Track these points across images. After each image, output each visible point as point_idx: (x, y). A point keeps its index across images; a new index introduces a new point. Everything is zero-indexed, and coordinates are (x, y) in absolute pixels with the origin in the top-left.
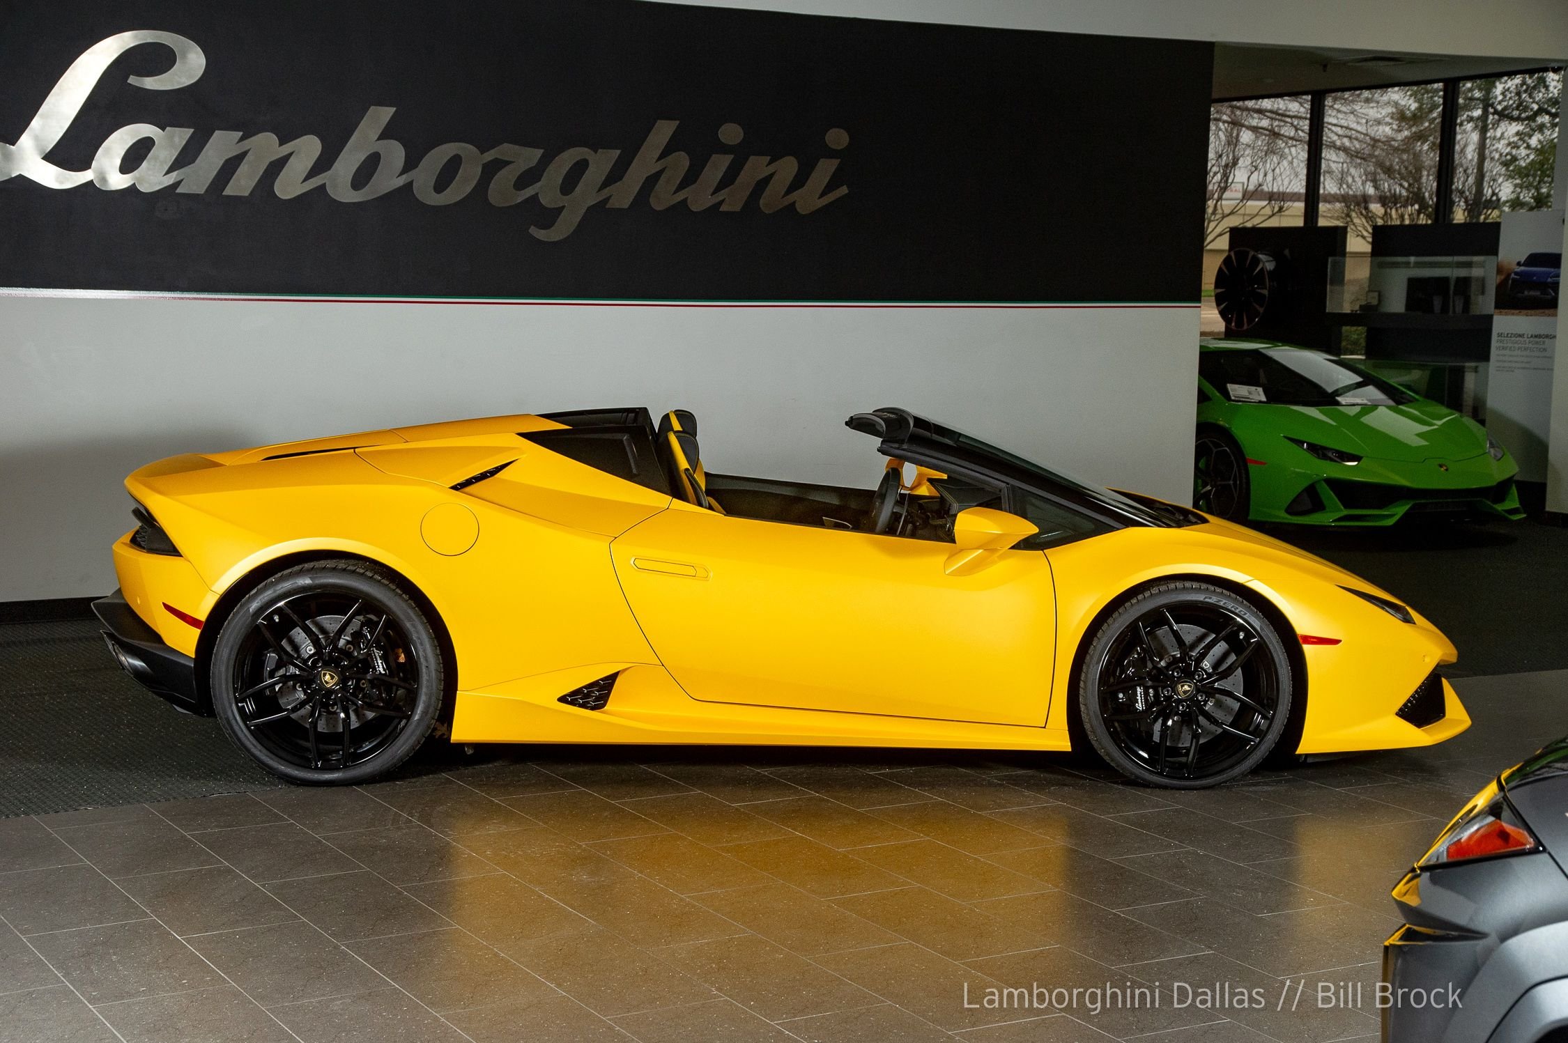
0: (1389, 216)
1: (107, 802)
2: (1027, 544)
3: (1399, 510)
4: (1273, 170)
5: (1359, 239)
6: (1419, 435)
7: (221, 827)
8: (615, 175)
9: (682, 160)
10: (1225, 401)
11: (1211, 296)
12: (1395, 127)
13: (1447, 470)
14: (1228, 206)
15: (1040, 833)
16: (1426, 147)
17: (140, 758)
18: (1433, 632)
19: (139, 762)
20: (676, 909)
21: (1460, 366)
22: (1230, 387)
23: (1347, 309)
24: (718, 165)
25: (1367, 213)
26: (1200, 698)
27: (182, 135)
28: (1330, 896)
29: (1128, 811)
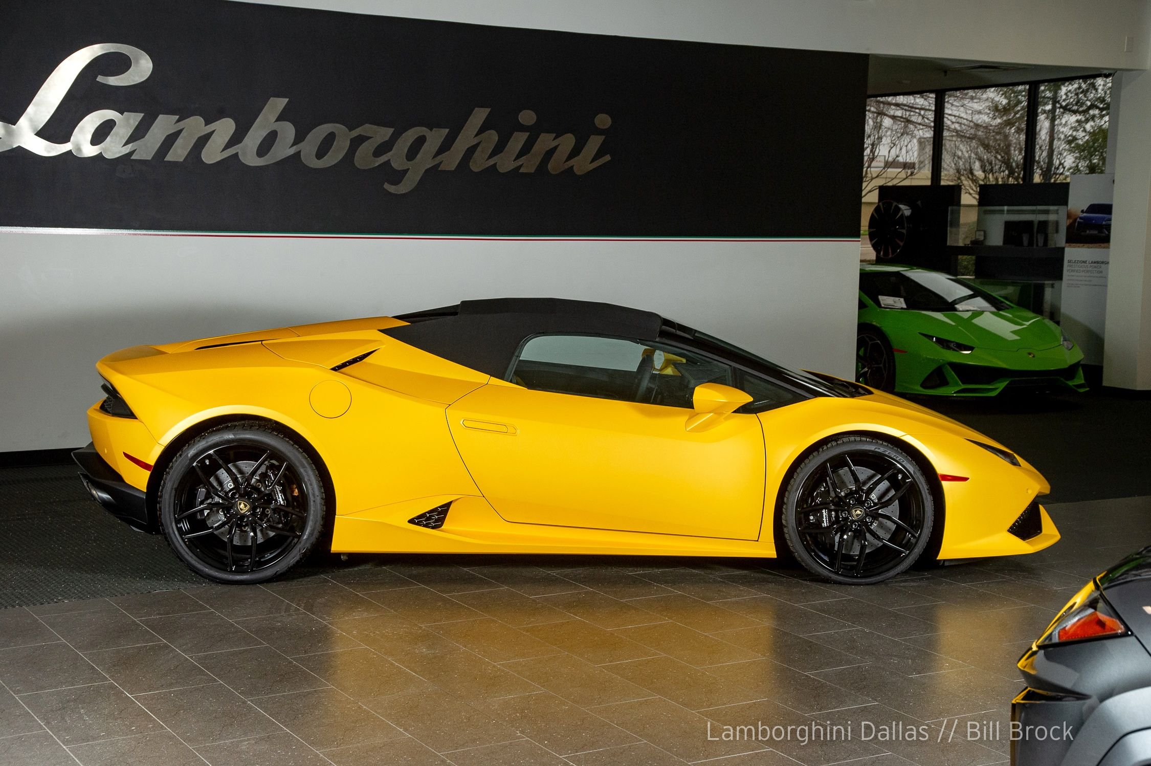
0: (988, 179)
1: (79, 596)
2: (745, 409)
3: (1001, 385)
4: (906, 146)
5: (967, 194)
6: (1014, 332)
7: (161, 614)
8: (445, 147)
9: (493, 136)
10: (877, 307)
11: (866, 235)
12: (991, 115)
13: (1034, 356)
14: (876, 172)
15: (752, 617)
16: (1013, 130)
17: (104, 564)
18: (1034, 473)
19: (102, 568)
20: (490, 673)
21: (1041, 284)
22: (881, 298)
23: (961, 244)
24: (518, 140)
25: (972, 177)
26: (868, 520)
27: (135, 118)
28: (960, 662)
29: (814, 601)
